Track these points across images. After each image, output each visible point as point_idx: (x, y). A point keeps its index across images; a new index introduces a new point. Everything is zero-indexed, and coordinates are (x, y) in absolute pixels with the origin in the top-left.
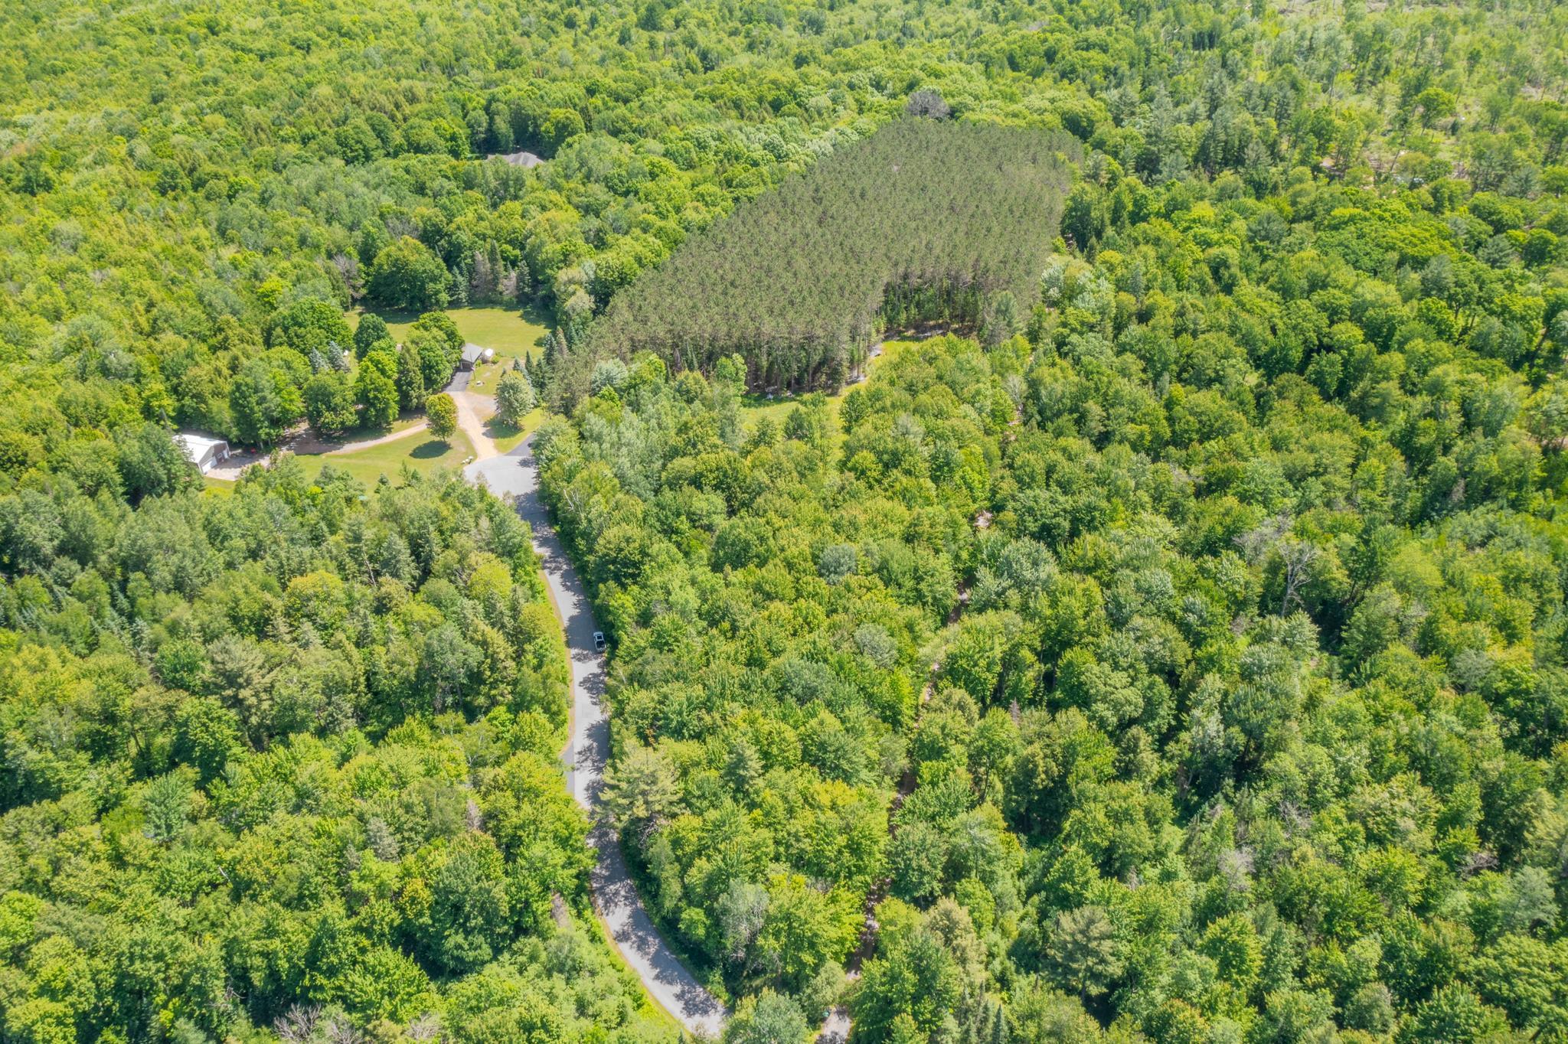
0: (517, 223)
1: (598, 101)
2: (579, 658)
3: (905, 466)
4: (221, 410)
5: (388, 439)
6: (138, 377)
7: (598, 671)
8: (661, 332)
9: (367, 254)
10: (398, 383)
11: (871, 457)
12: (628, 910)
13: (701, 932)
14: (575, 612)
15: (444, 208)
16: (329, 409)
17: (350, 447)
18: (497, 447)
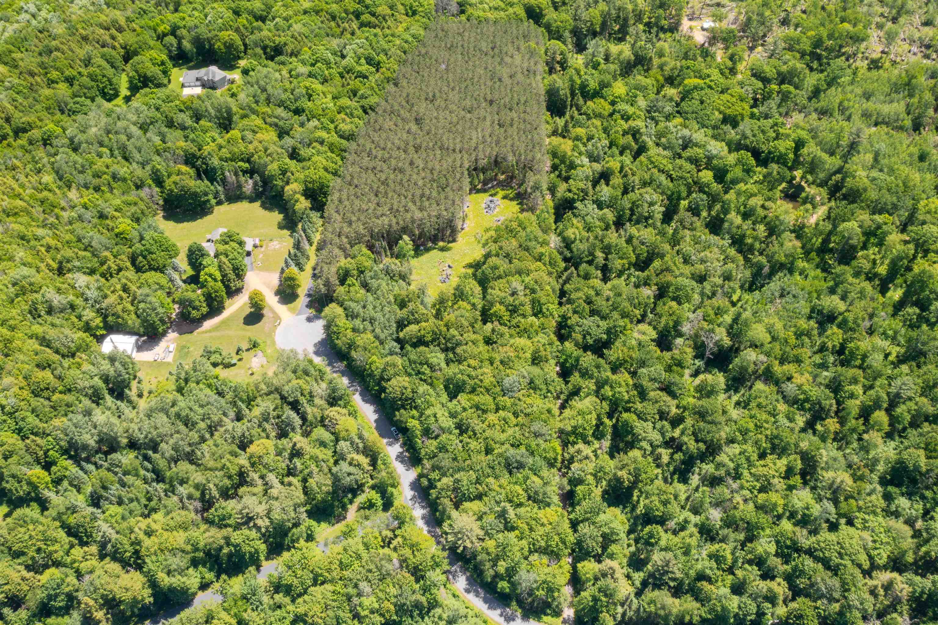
0: (242, 146)
1: (243, 20)
2: (390, 444)
3: (521, 312)
4: (132, 320)
5: (225, 314)
6: (73, 307)
7: (401, 450)
8: (361, 229)
9: (159, 182)
10: (222, 281)
11: (503, 308)
12: (464, 577)
13: (508, 590)
14: (376, 417)
15: (193, 141)
16: (194, 309)
17: (208, 324)
18: (290, 310)
